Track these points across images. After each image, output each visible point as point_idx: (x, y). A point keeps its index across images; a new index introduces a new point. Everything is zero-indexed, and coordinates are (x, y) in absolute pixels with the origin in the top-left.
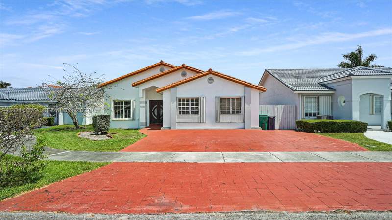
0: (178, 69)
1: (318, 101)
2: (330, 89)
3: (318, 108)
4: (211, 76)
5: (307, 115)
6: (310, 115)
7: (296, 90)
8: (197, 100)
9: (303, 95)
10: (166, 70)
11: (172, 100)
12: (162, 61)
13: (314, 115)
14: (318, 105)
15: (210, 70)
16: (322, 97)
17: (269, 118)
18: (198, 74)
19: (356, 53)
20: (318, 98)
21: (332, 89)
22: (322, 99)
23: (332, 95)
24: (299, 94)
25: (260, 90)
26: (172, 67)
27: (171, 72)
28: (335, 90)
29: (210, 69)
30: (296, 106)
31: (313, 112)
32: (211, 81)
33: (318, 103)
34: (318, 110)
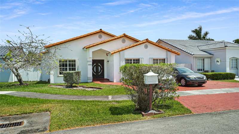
0: (118, 38)
1: (204, 61)
2: (210, 54)
3: (204, 66)
4: (147, 43)
6: (199, 70)
7: (194, 55)
9: (196, 57)
11: (121, 60)
12: (101, 30)
13: (202, 70)
14: (204, 64)
16: (206, 59)
19: (198, 29)
20: (204, 59)
21: (211, 54)
22: (206, 60)
23: (210, 58)
24: (194, 57)
25: (176, 54)
26: (112, 36)
27: (112, 40)
28: (213, 55)
29: (147, 39)
30: (191, 65)
31: (200, 68)
32: (146, 47)
33: (204, 63)
34: (204, 67)
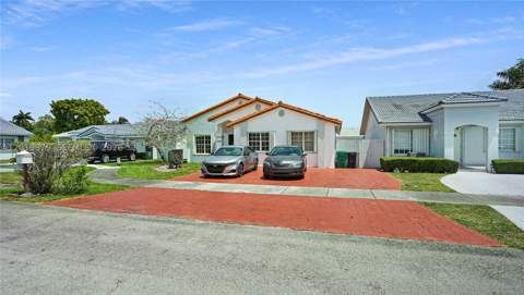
0: (253, 102)
1: (412, 135)
2: (427, 120)
3: (412, 143)
4: (281, 109)
5: (396, 151)
6: (402, 152)
7: (381, 122)
8: (267, 134)
9: (391, 128)
10: (244, 102)
11: (242, 135)
13: (407, 151)
14: (411, 140)
15: (280, 103)
16: (417, 130)
17: (349, 154)
18: (271, 107)
20: (412, 131)
21: (429, 120)
22: (416, 132)
23: (428, 127)
24: (386, 126)
25: (334, 122)
27: (246, 105)
28: (431, 122)
31: (404, 147)
32: (281, 114)
33: (411, 138)
34: (411, 146)
